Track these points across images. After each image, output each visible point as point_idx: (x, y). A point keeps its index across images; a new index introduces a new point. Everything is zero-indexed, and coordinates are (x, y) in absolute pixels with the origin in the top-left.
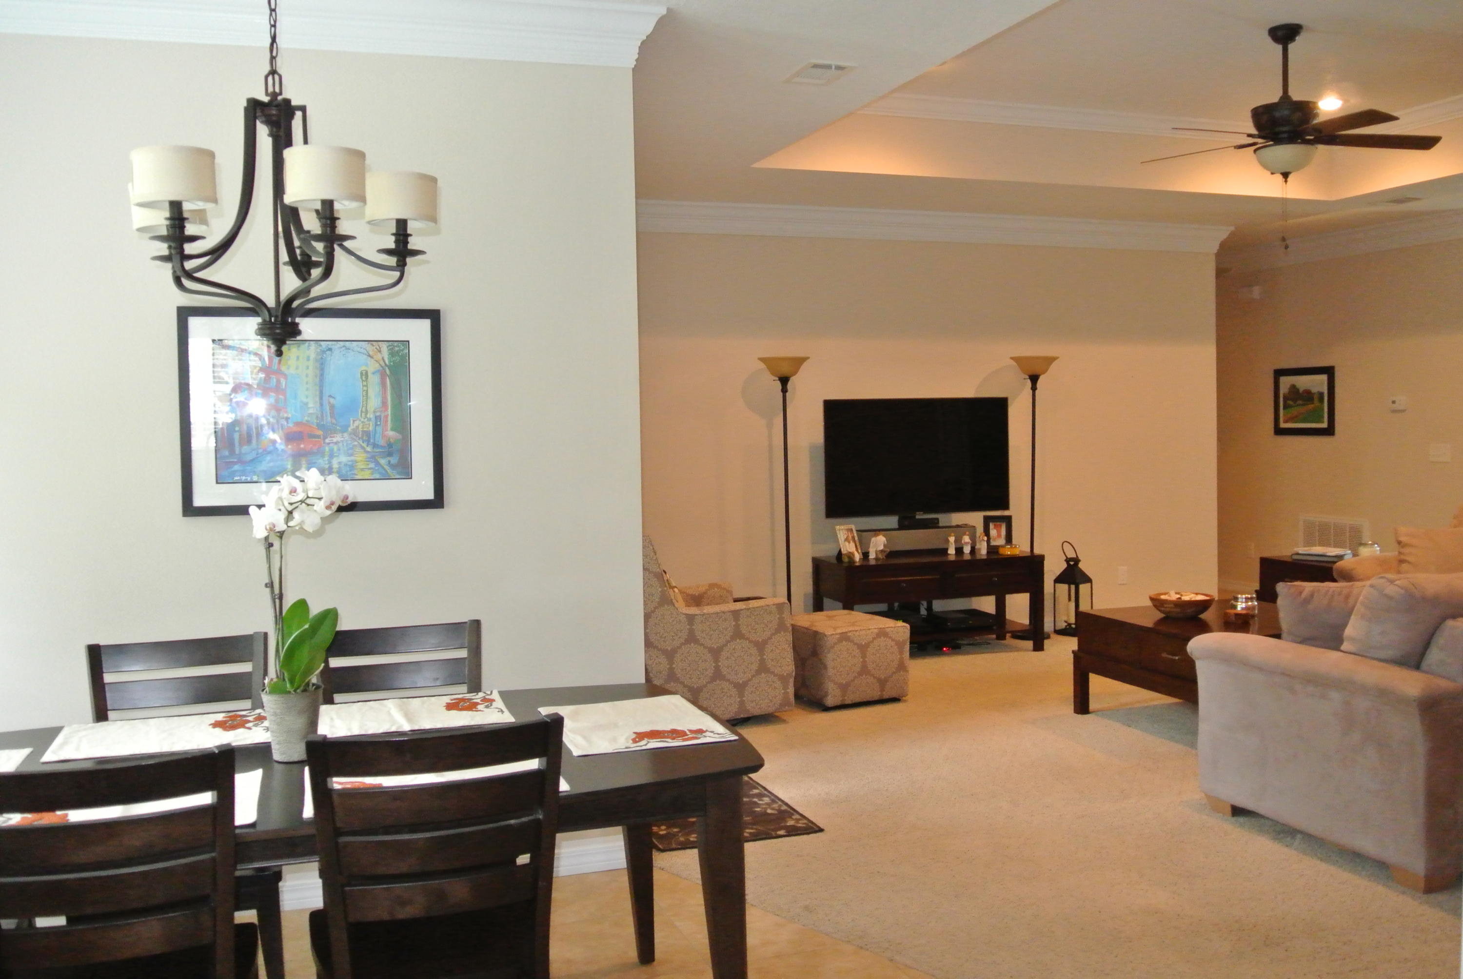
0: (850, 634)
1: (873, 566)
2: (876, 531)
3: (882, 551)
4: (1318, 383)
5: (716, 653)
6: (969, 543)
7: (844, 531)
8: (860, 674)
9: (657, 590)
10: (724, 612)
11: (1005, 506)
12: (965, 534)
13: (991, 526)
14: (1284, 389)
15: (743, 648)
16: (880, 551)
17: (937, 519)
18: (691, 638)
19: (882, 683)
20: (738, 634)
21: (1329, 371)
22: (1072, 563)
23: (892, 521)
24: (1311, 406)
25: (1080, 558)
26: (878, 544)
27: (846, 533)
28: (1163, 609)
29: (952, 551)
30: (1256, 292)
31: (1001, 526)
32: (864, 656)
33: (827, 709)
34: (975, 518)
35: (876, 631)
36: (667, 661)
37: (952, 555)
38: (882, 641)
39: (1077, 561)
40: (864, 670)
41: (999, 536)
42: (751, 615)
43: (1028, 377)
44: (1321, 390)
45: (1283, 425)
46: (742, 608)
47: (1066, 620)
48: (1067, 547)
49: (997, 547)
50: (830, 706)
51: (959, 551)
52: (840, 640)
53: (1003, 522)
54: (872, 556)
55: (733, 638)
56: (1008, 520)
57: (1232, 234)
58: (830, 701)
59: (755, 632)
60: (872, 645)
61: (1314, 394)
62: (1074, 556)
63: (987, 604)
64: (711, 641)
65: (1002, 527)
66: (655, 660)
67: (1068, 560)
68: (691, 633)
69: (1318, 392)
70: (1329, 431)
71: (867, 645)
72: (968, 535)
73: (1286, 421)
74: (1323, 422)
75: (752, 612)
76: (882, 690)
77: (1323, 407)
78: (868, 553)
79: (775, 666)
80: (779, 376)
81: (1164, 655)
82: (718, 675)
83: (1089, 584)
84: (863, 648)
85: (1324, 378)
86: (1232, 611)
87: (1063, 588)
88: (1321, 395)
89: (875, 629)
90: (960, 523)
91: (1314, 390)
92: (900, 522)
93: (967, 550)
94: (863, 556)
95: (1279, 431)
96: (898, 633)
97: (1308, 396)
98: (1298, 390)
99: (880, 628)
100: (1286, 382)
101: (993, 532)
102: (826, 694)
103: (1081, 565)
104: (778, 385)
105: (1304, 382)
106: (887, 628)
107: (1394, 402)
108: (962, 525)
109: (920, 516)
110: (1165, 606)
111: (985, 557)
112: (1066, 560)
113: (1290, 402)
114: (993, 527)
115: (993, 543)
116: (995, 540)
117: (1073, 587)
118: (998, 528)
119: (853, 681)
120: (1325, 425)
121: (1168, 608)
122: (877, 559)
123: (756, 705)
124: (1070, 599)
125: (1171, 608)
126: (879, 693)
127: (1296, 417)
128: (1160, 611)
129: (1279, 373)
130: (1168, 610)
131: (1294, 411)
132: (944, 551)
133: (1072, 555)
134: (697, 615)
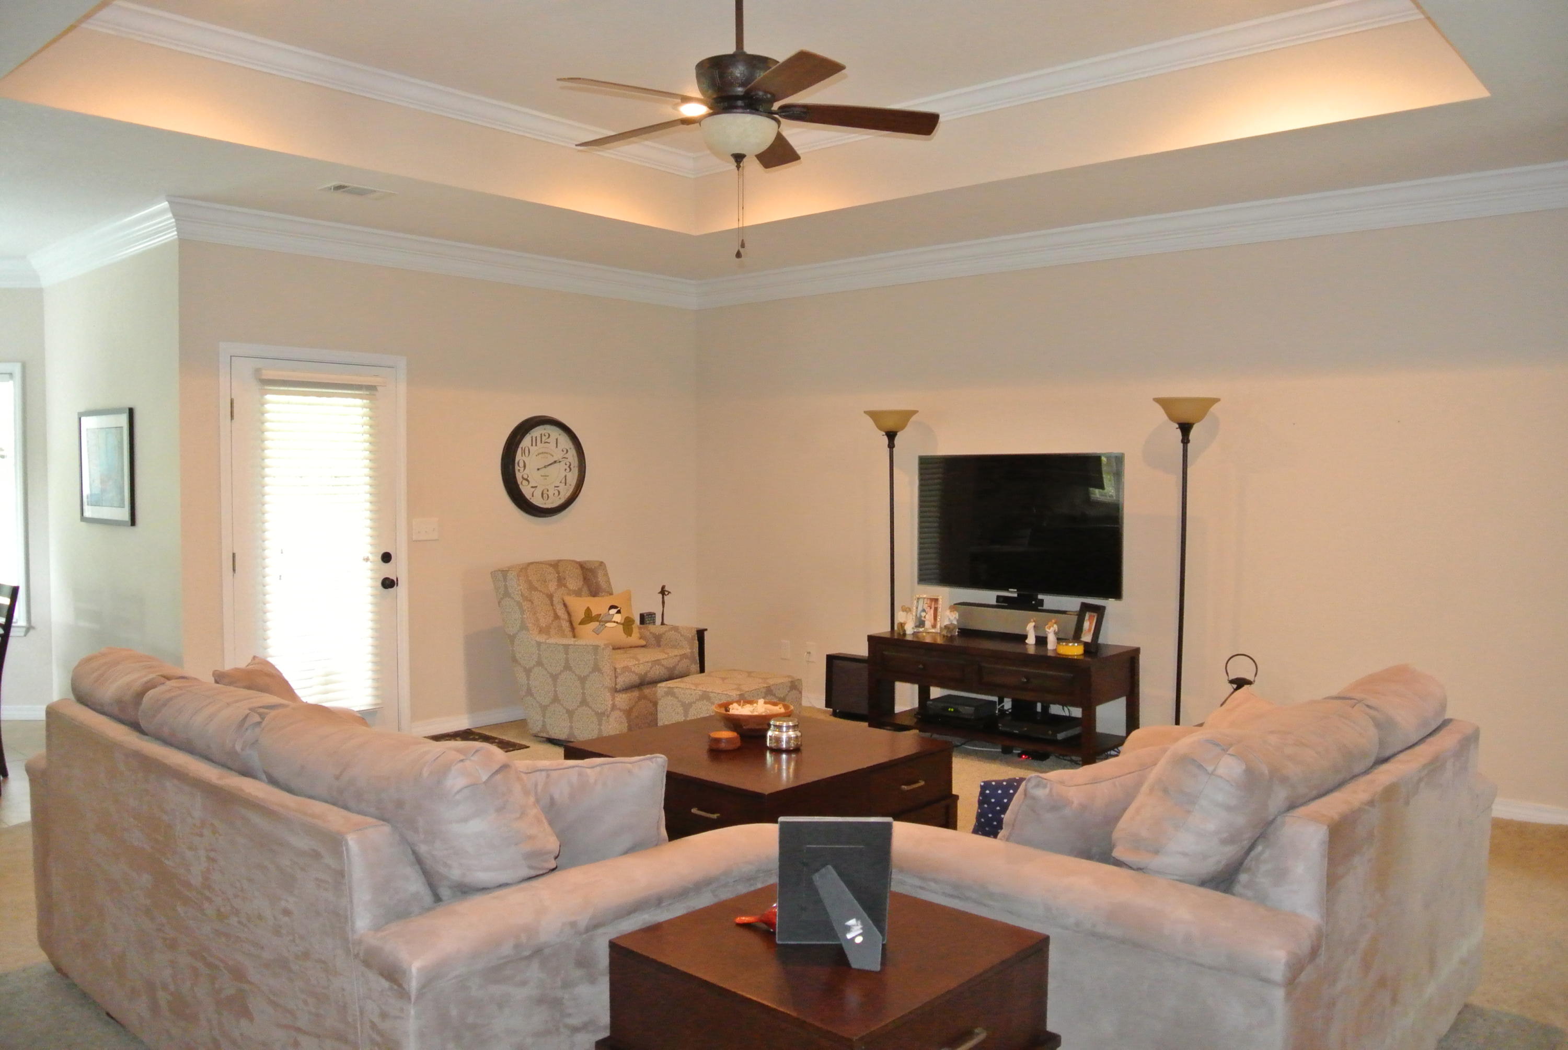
5: (554, 679)
7: (925, 600)
9: (519, 616)
10: (559, 645)
13: (1087, 615)
15: (571, 679)
18: (540, 662)
20: (568, 666)
27: (928, 602)
29: (1031, 640)
31: (1094, 618)
37: (1032, 645)
41: (1090, 627)
42: (576, 651)
43: (1178, 426)
53: (1096, 613)
55: (565, 669)
56: (1104, 610)
64: (551, 667)
67: (1232, 681)
68: (539, 657)
79: (592, 702)
80: (886, 430)
82: (556, 699)
92: (998, 598)
101: (1087, 624)
112: (1229, 681)
114: (1088, 618)
115: (1083, 637)
116: (1086, 634)
118: (1091, 619)
133: (1244, 674)
134: (542, 643)
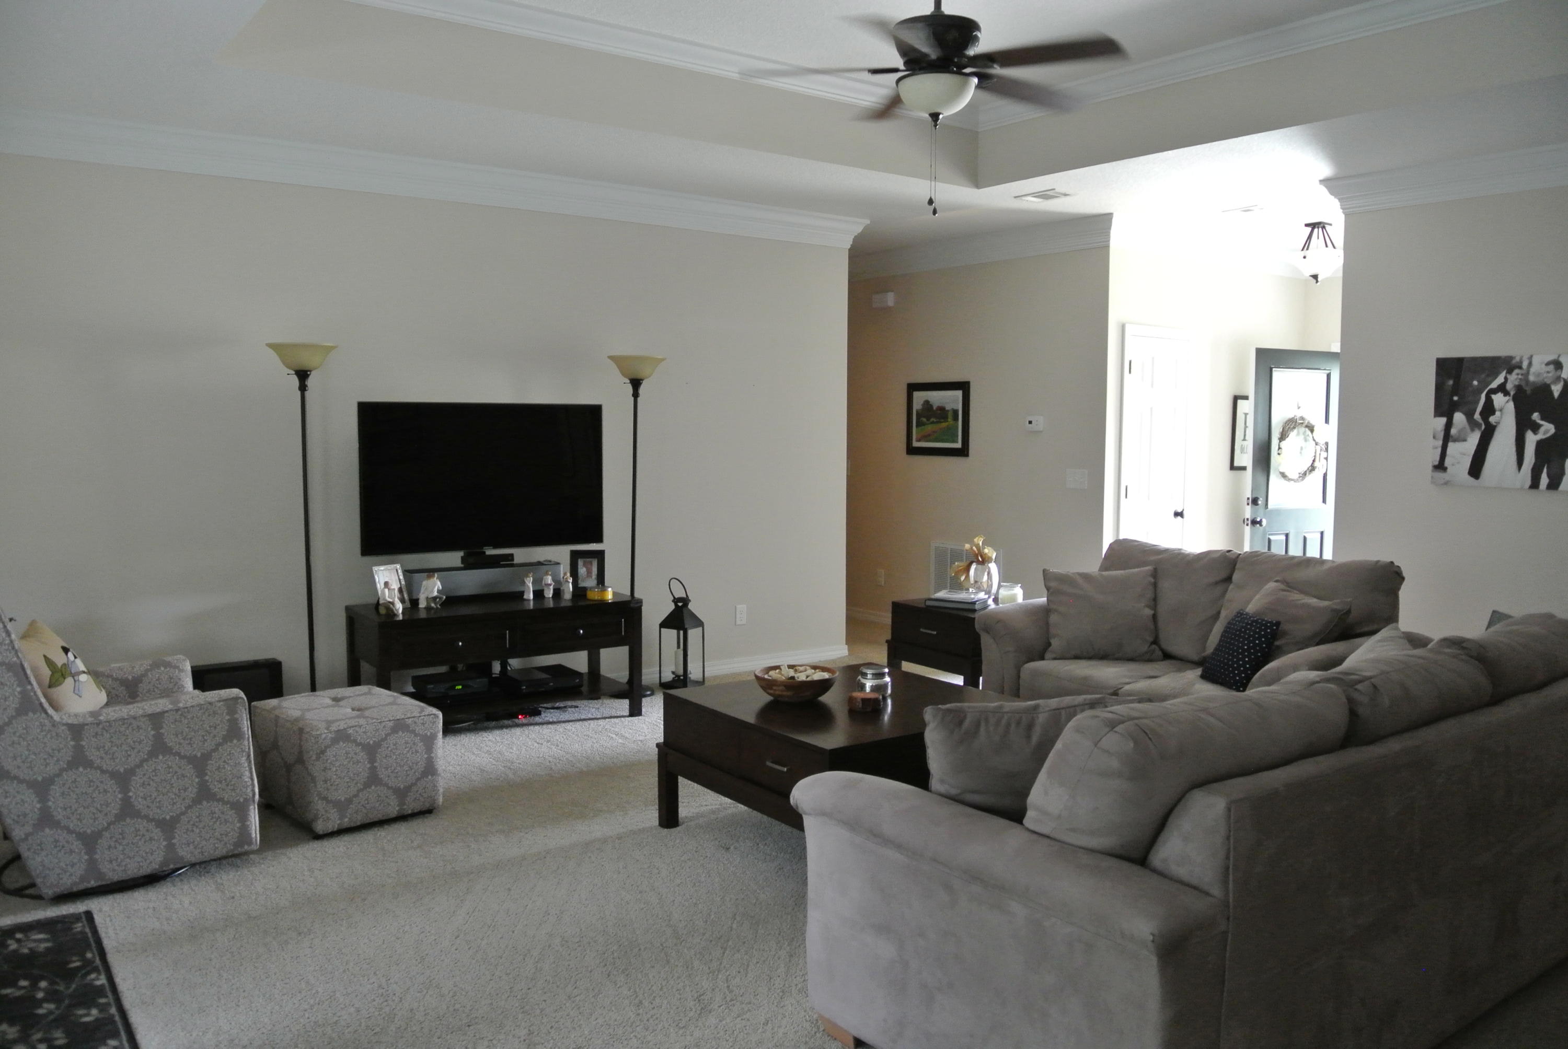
0: (351, 731)
1: (422, 619)
2: (430, 572)
3: (435, 598)
4: (952, 398)
5: (123, 779)
6: (550, 585)
7: (385, 571)
8: (367, 785)
9: (14, 690)
10: (135, 718)
11: (598, 537)
12: (547, 574)
13: (580, 562)
14: (917, 405)
15: (169, 767)
16: (432, 598)
17: (512, 555)
18: (79, 760)
19: (401, 793)
20: (160, 747)
21: (964, 387)
22: (680, 604)
23: (454, 558)
24: (944, 425)
25: (690, 598)
26: (433, 587)
27: (388, 575)
28: (772, 692)
30: (890, 299)
31: (591, 563)
32: (372, 760)
33: (318, 837)
34: (560, 554)
35: (391, 724)
36: (35, 797)
38: (402, 738)
39: (685, 601)
40: (374, 779)
41: (589, 572)
42: (183, 719)
43: (629, 382)
44: (955, 408)
45: (916, 444)
46: (166, 709)
47: (674, 670)
48: (676, 586)
49: (585, 589)
50: (321, 833)
51: (539, 594)
52: (335, 741)
53: (594, 558)
54: (422, 604)
55: (152, 754)
56: (600, 555)
57: (866, 228)
58: (320, 827)
59: (189, 744)
60: (384, 744)
61: (948, 411)
62: (684, 596)
63: (578, 661)
64: (114, 761)
65: (593, 564)
66: (14, 797)
67: (676, 601)
68: (79, 749)
69: (953, 409)
70: (963, 452)
71: (378, 745)
72: (550, 575)
73: (919, 440)
74: (957, 442)
75: (184, 714)
76: (402, 804)
77: (958, 424)
78: (418, 600)
79: (223, 790)
80: (295, 369)
81: (769, 764)
82: (127, 810)
83: (701, 629)
84: (372, 750)
85: (959, 394)
86: (858, 695)
87: (670, 635)
88: (955, 412)
89: (390, 721)
90: (542, 560)
91: (948, 407)
92: (463, 559)
93: (549, 593)
94: (411, 604)
95: (912, 451)
96: (423, 724)
97: (941, 413)
98: (931, 406)
99: (398, 720)
100: (920, 397)
101: (582, 571)
102: (316, 818)
103: (690, 606)
104: (295, 381)
105: (937, 398)
106: (409, 718)
107: (1030, 422)
108: (545, 561)
109: (490, 552)
110: (774, 688)
111: (569, 604)
112: (673, 601)
113: (924, 420)
114: (582, 564)
115: (582, 584)
116: (583, 581)
117: (682, 632)
118: (588, 566)
119: (356, 796)
120: (958, 445)
121: (778, 691)
122: (428, 608)
123: (195, 848)
124: (679, 647)
125: (782, 691)
126: (397, 809)
127: (929, 435)
128: (768, 693)
129: (913, 388)
130: (777, 693)
131: (929, 428)
132: (520, 595)
133: (680, 594)
134: (87, 724)
